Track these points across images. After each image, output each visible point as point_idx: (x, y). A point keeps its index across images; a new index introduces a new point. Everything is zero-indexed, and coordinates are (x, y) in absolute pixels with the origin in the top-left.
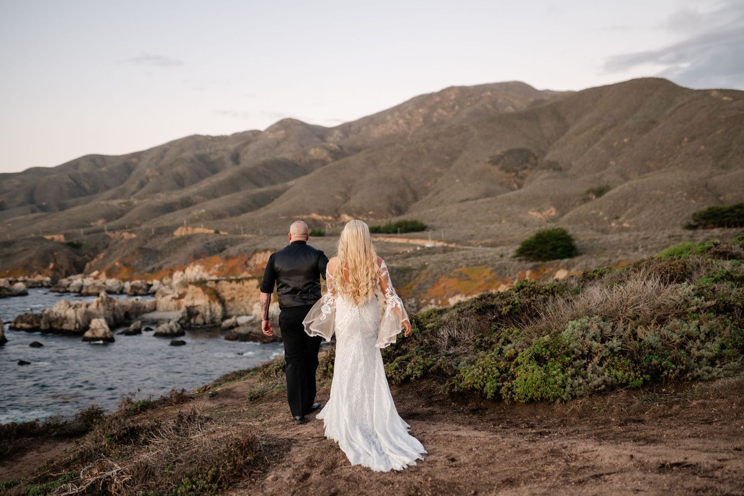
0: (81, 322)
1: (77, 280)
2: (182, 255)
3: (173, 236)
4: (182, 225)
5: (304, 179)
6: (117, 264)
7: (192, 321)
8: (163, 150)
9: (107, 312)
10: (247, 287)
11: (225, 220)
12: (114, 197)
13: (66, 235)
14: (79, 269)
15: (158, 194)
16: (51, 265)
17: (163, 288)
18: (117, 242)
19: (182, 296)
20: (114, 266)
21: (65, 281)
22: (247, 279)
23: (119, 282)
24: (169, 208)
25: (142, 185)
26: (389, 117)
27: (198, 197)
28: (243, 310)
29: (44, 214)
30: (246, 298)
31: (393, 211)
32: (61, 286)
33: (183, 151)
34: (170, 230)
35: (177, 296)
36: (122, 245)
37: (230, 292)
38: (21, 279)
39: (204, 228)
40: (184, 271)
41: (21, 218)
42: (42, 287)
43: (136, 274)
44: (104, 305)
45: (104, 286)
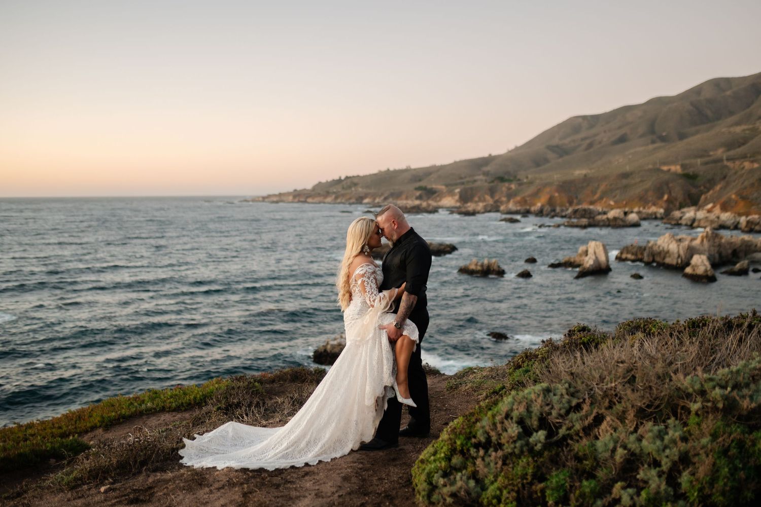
0: (683, 257)
1: (690, 213)
6: (733, 196)
9: (712, 248)
12: (738, 124)
13: (683, 166)
14: (693, 201)
16: (666, 197)
18: (736, 173)
20: (730, 199)
21: (677, 214)
23: (735, 217)
29: (663, 144)
32: (673, 219)
36: (742, 176)
38: (636, 210)
41: (641, 149)
42: (656, 218)
43: (754, 209)
44: (709, 241)
45: (716, 220)
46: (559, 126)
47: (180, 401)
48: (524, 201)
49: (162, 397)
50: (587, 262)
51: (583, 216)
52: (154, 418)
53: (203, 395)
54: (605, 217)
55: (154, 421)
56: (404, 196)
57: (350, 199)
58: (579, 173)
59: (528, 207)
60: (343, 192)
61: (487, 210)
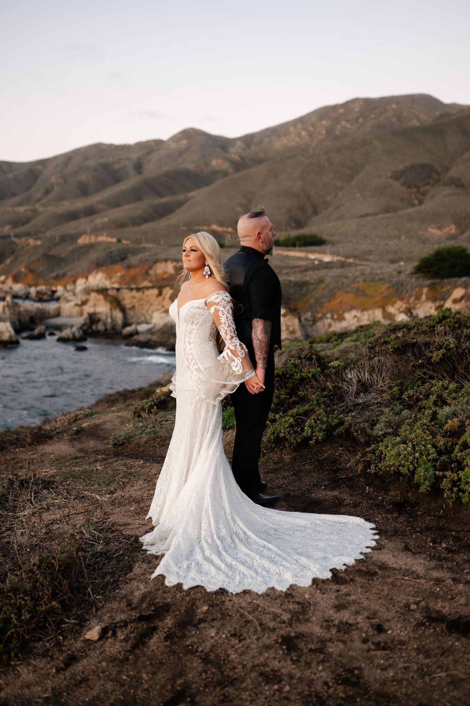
2: (85, 263)
3: (76, 243)
4: (85, 233)
5: (205, 190)
6: (23, 270)
7: (94, 327)
8: (68, 158)
9: (13, 316)
10: (147, 296)
11: (127, 229)
12: (20, 204)
15: (62, 202)
17: (67, 295)
18: (23, 248)
19: (84, 303)
20: (20, 272)
22: (148, 288)
23: (25, 288)
24: (73, 216)
25: (47, 192)
26: (291, 129)
27: (101, 206)
28: (143, 318)
30: (146, 307)
31: (293, 225)
33: (86, 159)
34: (73, 238)
35: (79, 302)
36: (28, 251)
37: (131, 300)
39: (107, 236)
40: (87, 278)
43: (41, 280)
44: (10, 309)
45: (10, 290)
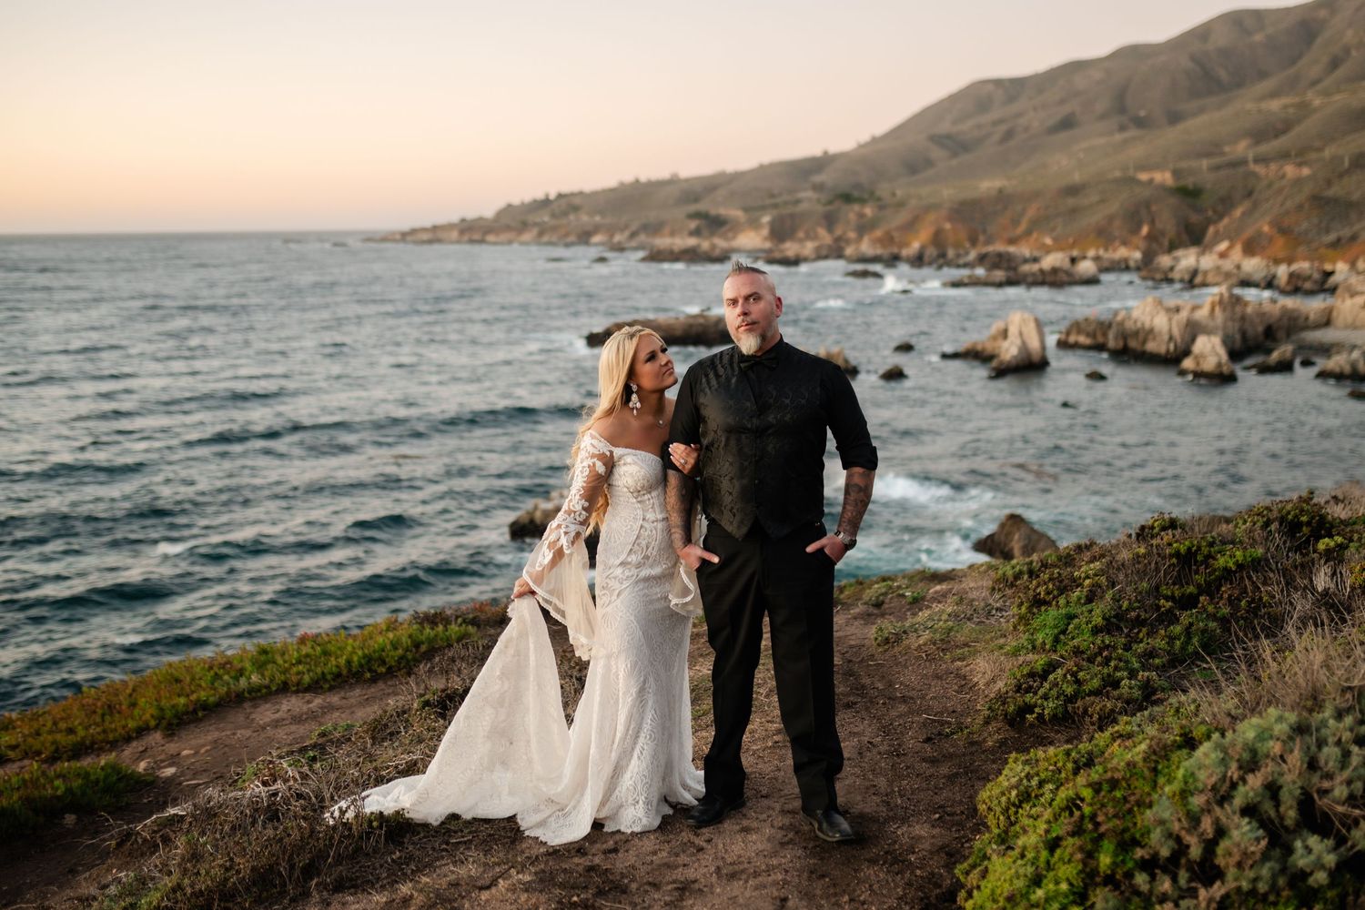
0: (1179, 340)
1: (1187, 259)
6: (1266, 228)
9: (1230, 324)
12: (1274, 95)
13: (1177, 173)
14: (1194, 236)
16: (1145, 230)
17: (1354, 280)
18: (1270, 185)
20: (1259, 234)
21: (1165, 261)
23: (1268, 266)
25: (1335, 64)
29: (1140, 132)
32: (1158, 270)
36: (1280, 190)
38: (1091, 253)
41: (1101, 141)
42: (1127, 269)
43: (1301, 250)
44: (1224, 310)
45: (1235, 271)
46: (954, 99)
47: (319, 670)
48: (888, 239)
49: (280, 661)
50: (1007, 350)
51: (995, 266)
52: (268, 706)
53: (365, 656)
54: (1035, 267)
55: (268, 713)
56: (667, 230)
57: (567, 235)
58: (988, 185)
59: (895, 250)
60: (554, 222)
61: (820, 257)
